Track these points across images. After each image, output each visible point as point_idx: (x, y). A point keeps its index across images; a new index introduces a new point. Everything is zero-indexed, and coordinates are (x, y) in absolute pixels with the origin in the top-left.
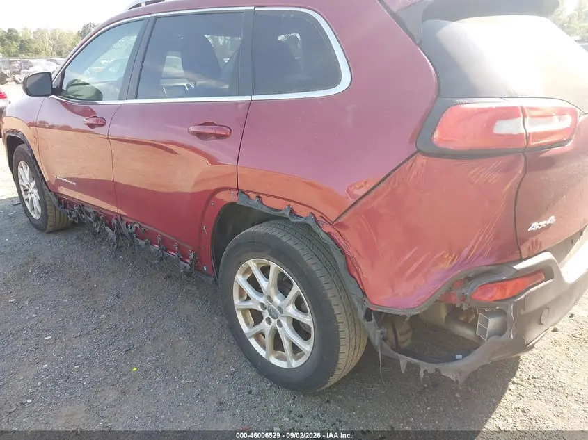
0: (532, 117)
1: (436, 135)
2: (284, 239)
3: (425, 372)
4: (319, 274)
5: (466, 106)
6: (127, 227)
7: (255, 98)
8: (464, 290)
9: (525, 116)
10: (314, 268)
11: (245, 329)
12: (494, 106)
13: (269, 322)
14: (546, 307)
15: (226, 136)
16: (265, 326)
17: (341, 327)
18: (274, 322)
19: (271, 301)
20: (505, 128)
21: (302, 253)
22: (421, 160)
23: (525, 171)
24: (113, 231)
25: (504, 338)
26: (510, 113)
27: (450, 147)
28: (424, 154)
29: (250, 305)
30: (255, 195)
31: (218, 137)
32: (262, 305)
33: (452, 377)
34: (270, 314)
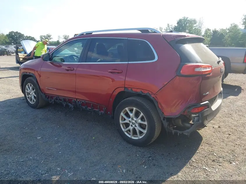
0: (203, 67)
1: (181, 72)
2: (138, 101)
3: (179, 133)
4: (149, 109)
5: (188, 65)
6: (79, 102)
7: (129, 62)
8: (189, 110)
9: (201, 67)
10: (148, 108)
11: (123, 130)
12: (195, 65)
13: (132, 126)
14: (208, 115)
15: (121, 73)
16: (131, 128)
17: (156, 124)
18: (134, 126)
19: (133, 120)
20: (197, 70)
21: (144, 104)
22: (178, 77)
23: (202, 80)
24: (72, 104)
25: (199, 122)
26: (198, 66)
27: (185, 74)
28: (178, 76)
29: (126, 121)
30: (130, 88)
31: (118, 73)
32: (130, 121)
33: (186, 134)
34: (132, 124)
